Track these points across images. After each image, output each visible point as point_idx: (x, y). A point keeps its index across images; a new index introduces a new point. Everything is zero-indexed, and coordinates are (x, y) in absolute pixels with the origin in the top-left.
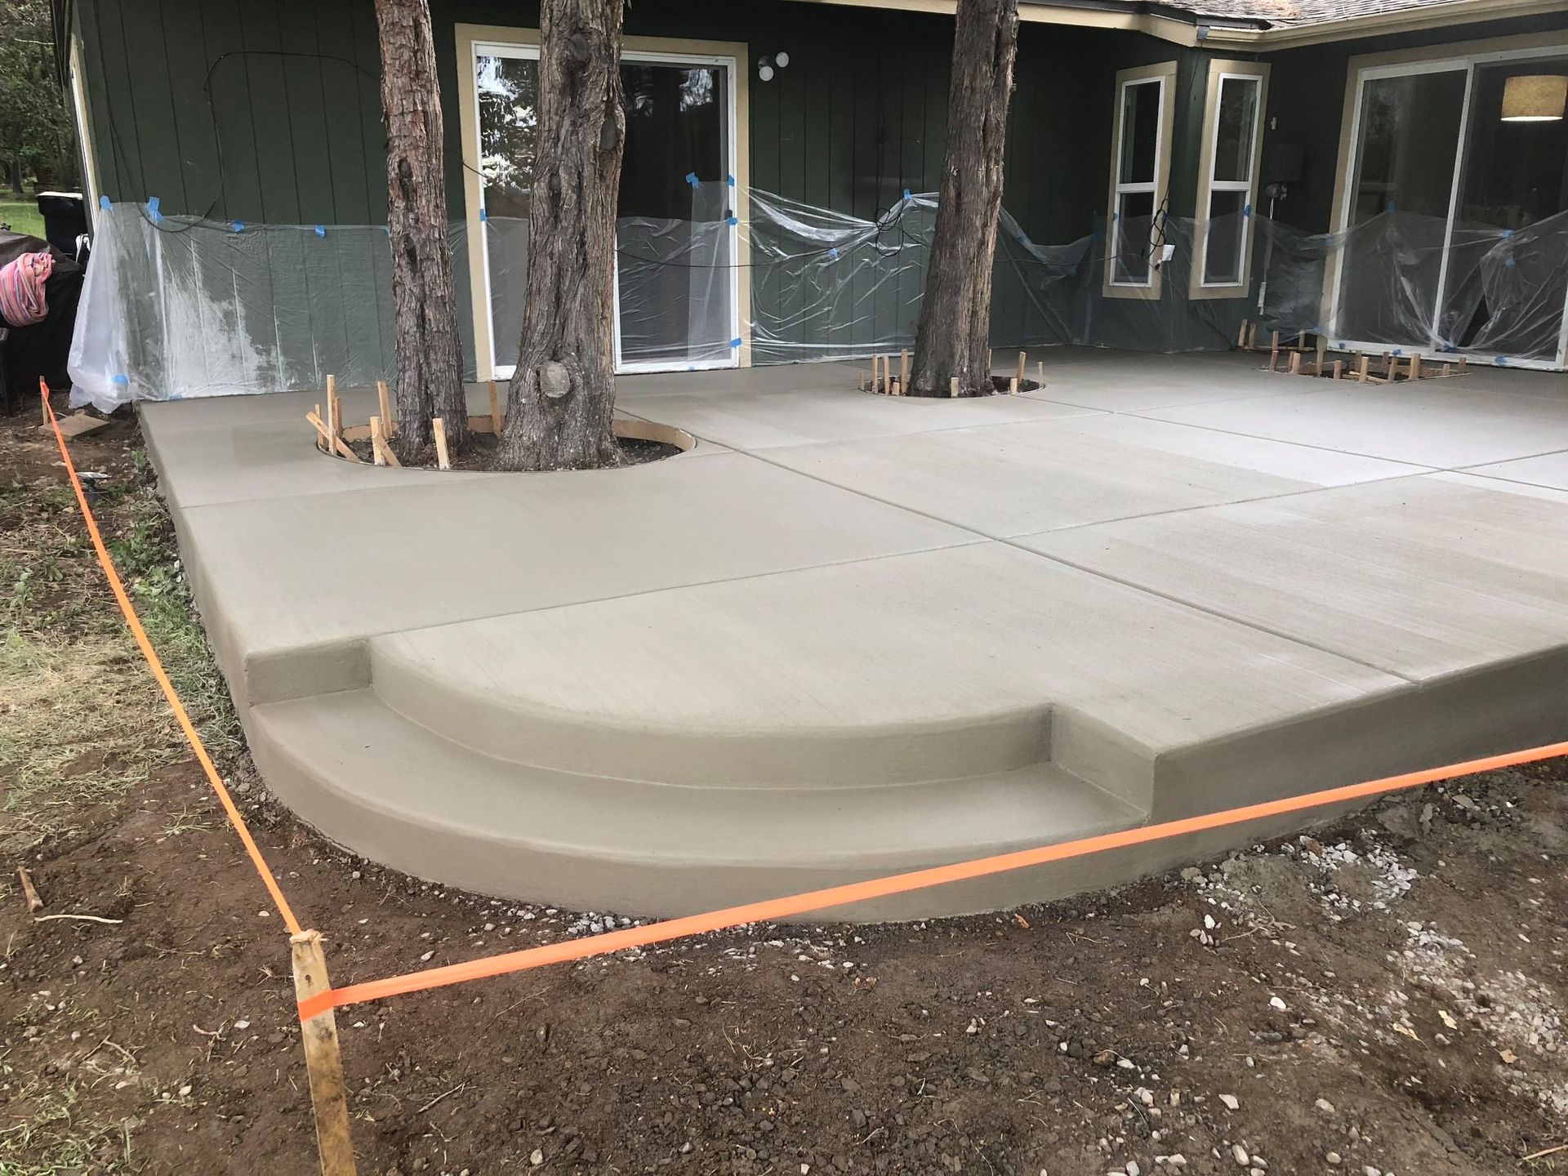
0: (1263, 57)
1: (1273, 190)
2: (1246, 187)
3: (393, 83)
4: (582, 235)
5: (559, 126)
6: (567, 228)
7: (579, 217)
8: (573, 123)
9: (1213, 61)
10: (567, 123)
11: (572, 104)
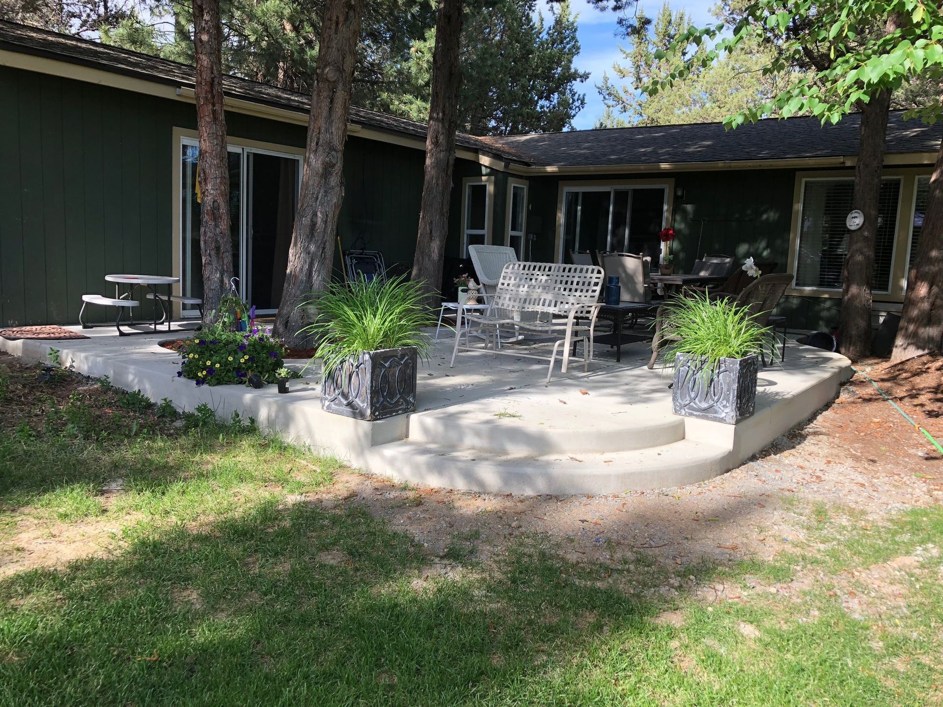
0: (527, 178)
1: (531, 236)
2: (521, 234)
3: (211, 162)
4: (325, 244)
5: (319, 193)
6: (318, 240)
7: (324, 237)
8: (325, 192)
9: (509, 178)
10: (322, 191)
11: (325, 183)
